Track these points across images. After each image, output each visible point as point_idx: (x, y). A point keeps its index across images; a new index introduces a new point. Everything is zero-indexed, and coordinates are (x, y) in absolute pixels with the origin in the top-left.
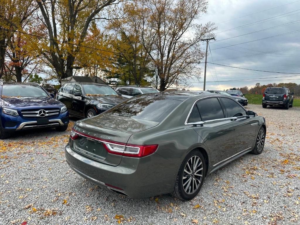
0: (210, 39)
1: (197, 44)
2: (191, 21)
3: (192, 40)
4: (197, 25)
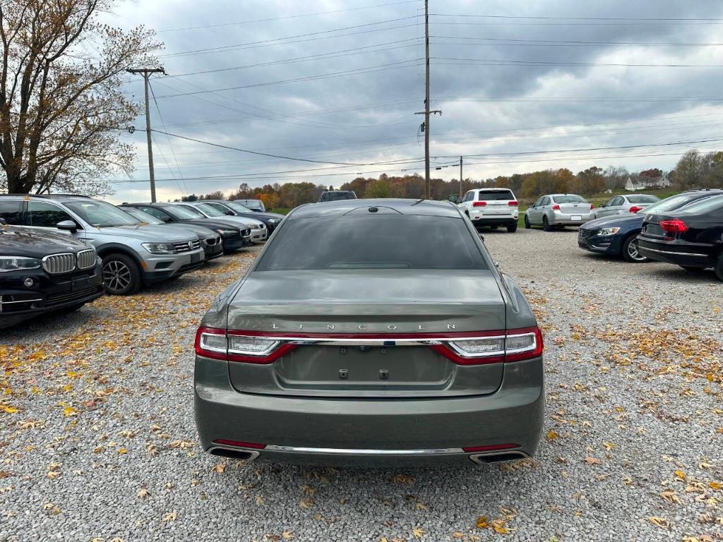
0: (153, 71)
1: (112, 78)
2: (89, 14)
3: (98, 67)
4: (107, 28)
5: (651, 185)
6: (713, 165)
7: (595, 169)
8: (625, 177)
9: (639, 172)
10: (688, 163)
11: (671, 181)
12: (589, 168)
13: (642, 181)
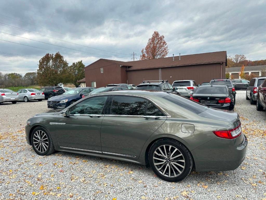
6: (8, 78)
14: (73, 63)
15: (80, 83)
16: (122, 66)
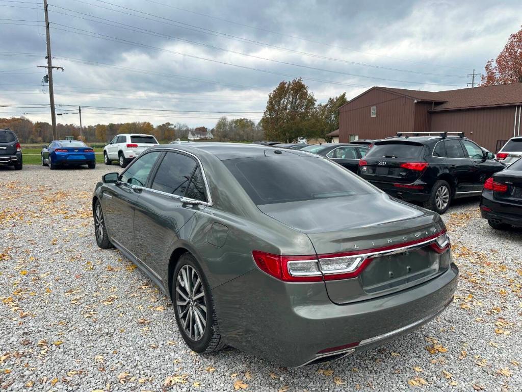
5: (203, 137)
6: (235, 127)
7: (168, 124)
8: (187, 131)
9: (195, 128)
10: (222, 124)
11: (214, 135)
12: (165, 123)
13: (198, 134)
14: (330, 99)
15: (333, 137)
16: (418, 102)
